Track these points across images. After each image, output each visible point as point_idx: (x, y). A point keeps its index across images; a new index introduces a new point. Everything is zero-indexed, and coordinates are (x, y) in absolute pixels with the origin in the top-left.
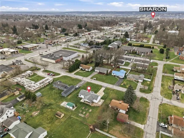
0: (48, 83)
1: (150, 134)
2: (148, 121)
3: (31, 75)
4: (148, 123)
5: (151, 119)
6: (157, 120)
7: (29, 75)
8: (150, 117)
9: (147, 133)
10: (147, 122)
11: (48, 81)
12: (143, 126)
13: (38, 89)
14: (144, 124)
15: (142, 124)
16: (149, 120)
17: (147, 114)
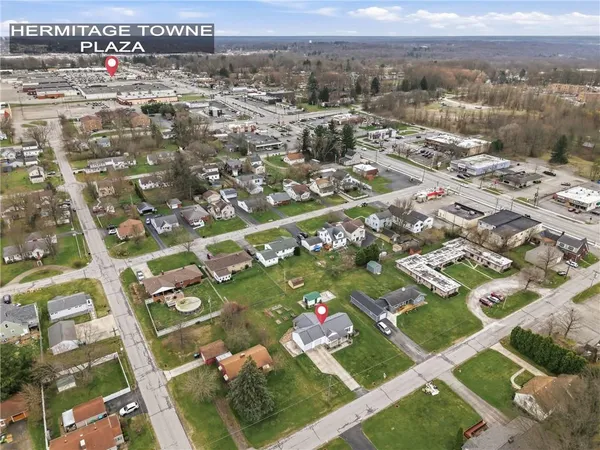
0: (429, 287)
1: (147, 373)
2: (167, 394)
3: (491, 267)
4: (164, 389)
5: (164, 405)
6: (150, 413)
7: (489, 263)
8: (170, 408)
9: (153, 370)
10: (168, 391)
11: (435, 284)
12: (169, 377)
13: (406, 272)
14: (169, 383)
15: (174, 378)
16: (167, 398)
17: (181, 410)
